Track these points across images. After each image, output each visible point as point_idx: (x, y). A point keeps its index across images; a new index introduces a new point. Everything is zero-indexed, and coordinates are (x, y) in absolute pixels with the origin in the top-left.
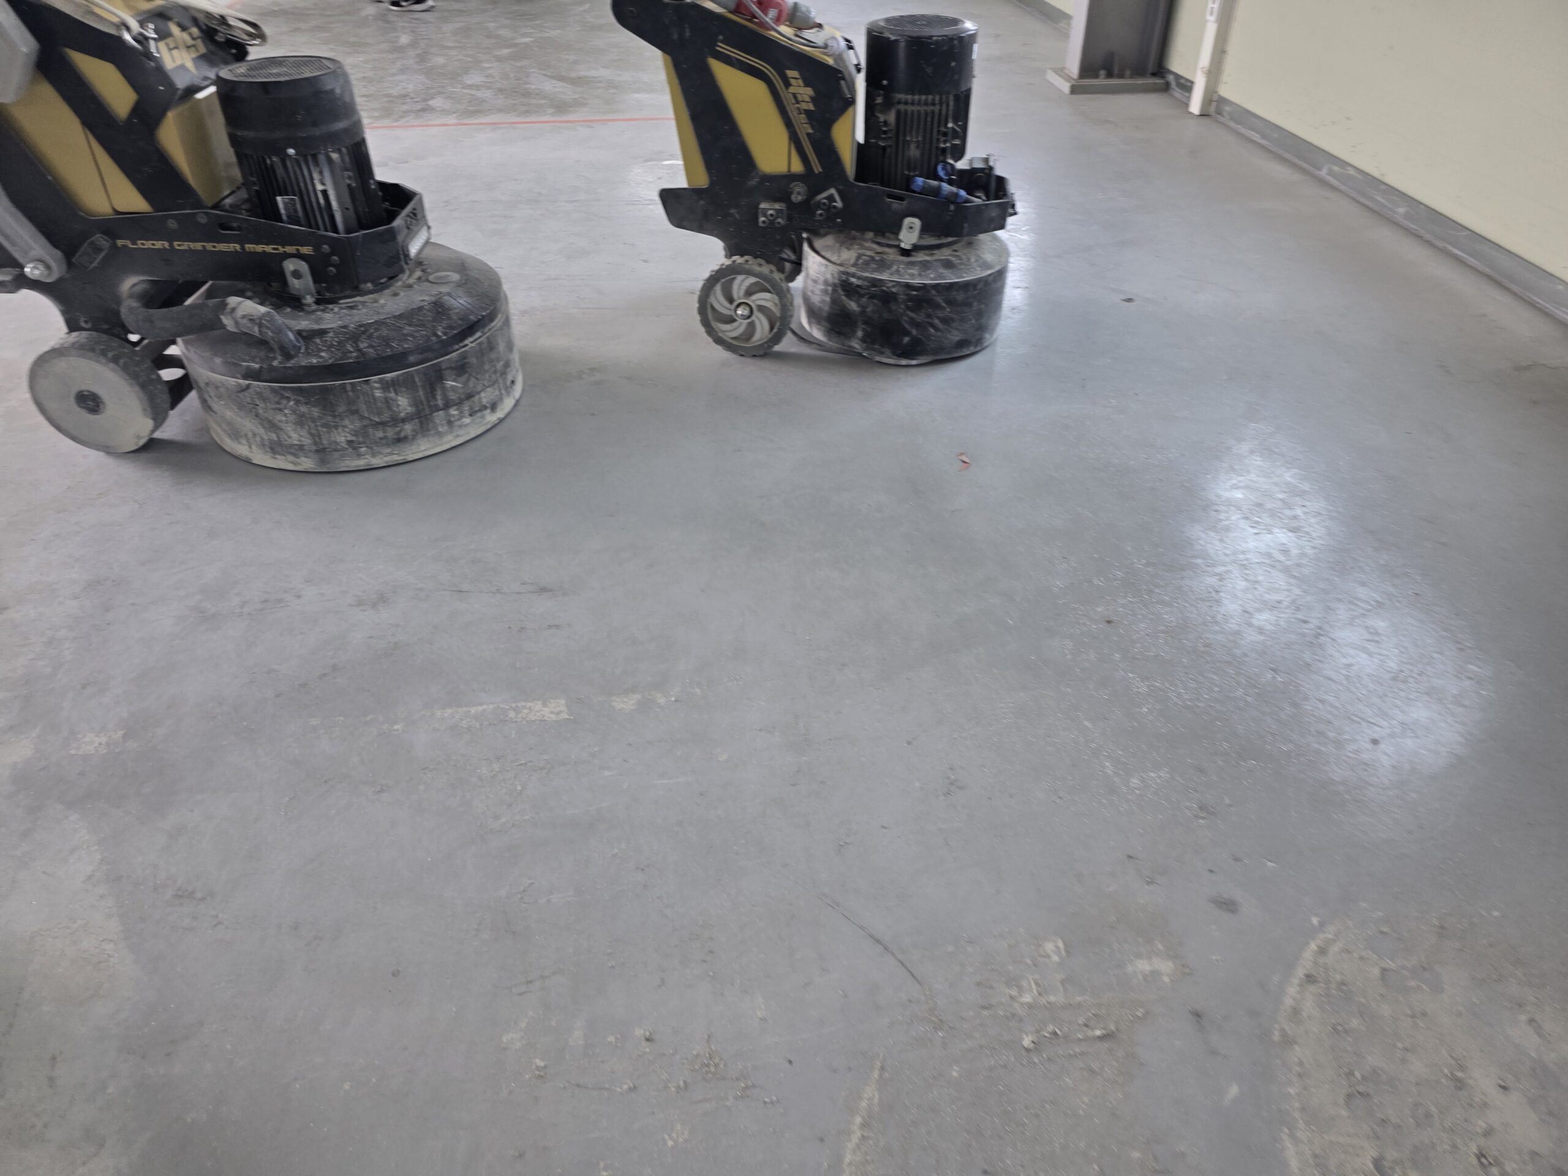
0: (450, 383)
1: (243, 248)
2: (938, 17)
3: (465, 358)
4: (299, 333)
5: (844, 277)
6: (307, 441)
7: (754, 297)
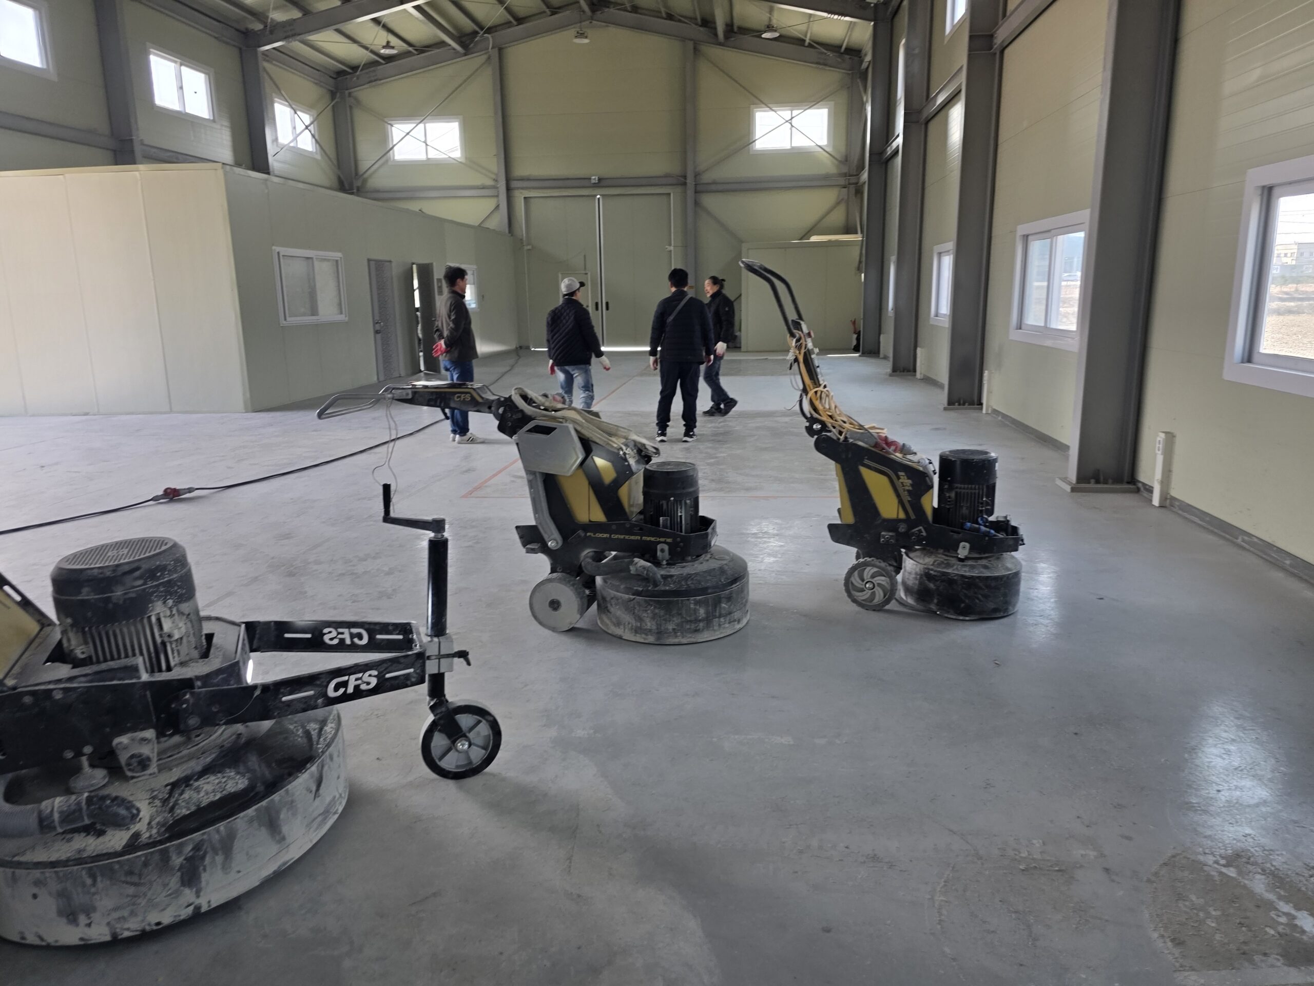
0: (723, 605)
1: (641, 538)
2: (978, 451)
3: (731, 594)
4: (662, 576)
5: (927, 571)
6: (654, 627)
7: (875, 579)
